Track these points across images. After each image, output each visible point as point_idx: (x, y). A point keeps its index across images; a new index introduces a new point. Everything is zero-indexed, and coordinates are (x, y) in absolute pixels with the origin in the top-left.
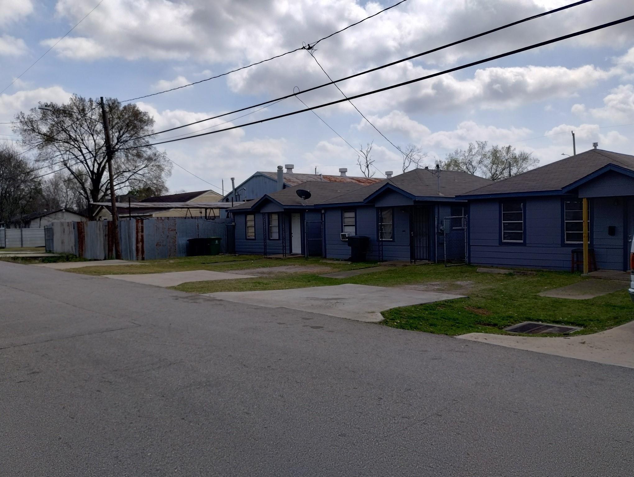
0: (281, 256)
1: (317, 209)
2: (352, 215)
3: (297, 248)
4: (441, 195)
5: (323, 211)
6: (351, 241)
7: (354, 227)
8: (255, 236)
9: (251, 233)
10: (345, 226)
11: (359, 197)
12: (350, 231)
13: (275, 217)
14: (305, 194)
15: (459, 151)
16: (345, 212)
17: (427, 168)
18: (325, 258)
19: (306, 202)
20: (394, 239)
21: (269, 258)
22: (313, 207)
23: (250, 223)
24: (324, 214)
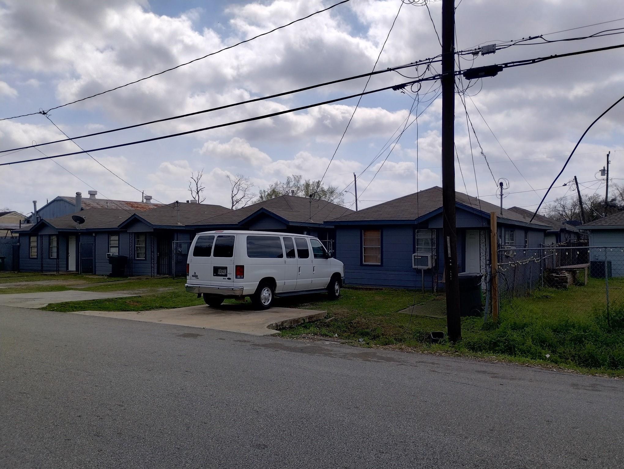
0: (55, 273)
1: (89, 233)
2: (116, 238)
3: (72, 267)
4: (179, 224)
5: (94, 235)
6: (112, 259)
7: (118, 248)
8: (37, 255)
9: (34, 253)
10: (111, 247)
11: (115, 224)
12: (114, 252)
13: (54, 239)
14: (80, 220)
15: (279, 183)
16: (112, 236)
17: (177, 202)
18: (95, 274)
19: (80, 227)
20: (146, 258)
21: (45, 275)
22: (84, 231)
23: (34, 244)
24: (95, 237)
